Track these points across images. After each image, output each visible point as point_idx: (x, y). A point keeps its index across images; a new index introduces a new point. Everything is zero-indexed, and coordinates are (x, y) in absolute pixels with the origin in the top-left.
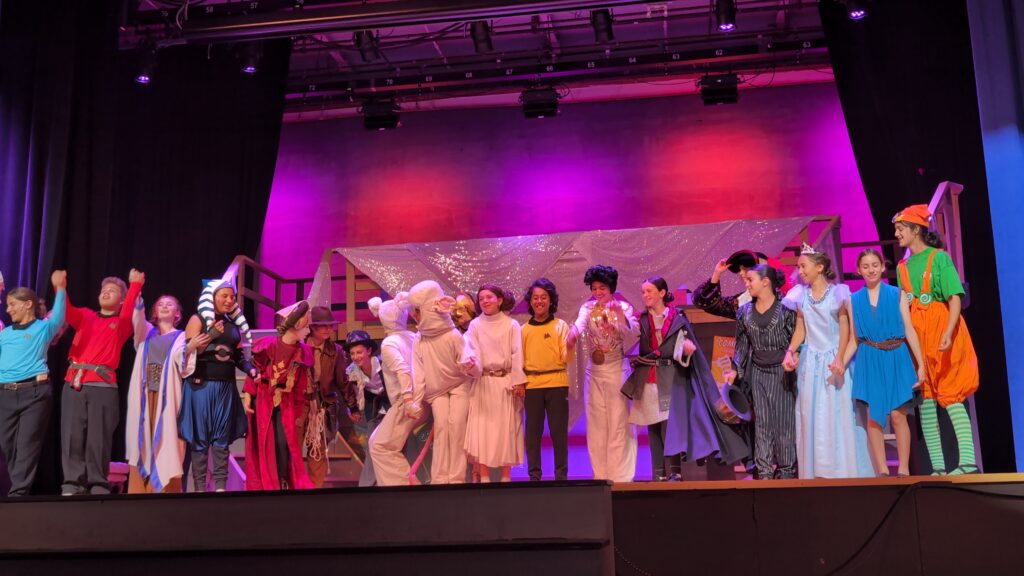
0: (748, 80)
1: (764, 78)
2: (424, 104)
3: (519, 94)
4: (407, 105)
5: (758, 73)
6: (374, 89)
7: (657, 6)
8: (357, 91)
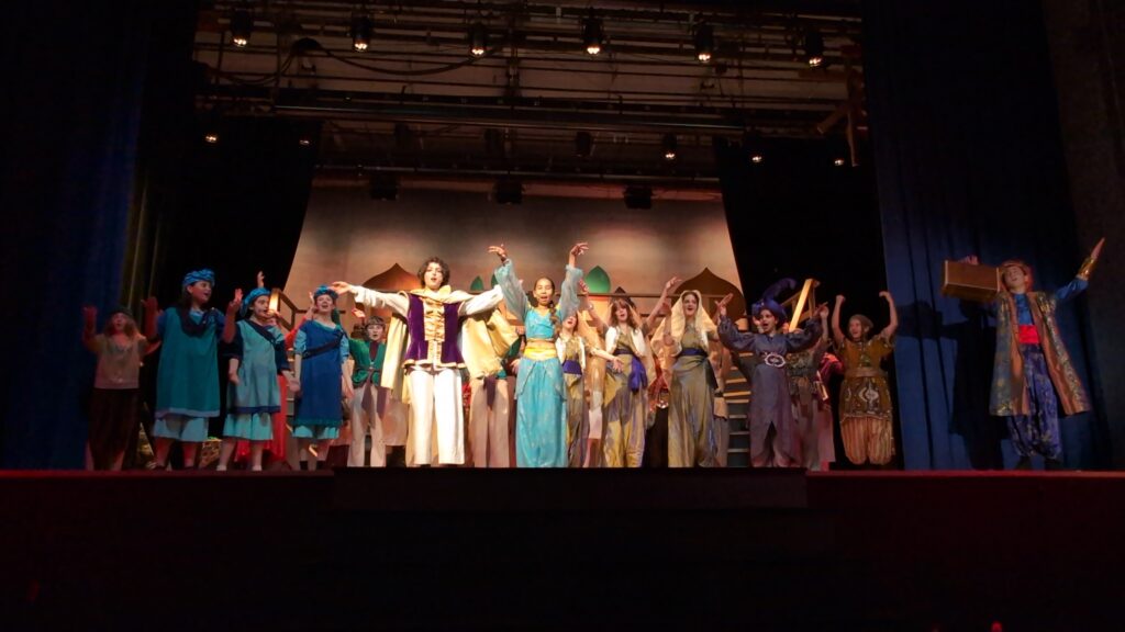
0: (659, 194)
1: (670, 195)
2: (417, 184)
3: (492, 185)
4: (404, 184)
5: (666, 190)
6: (378, 168)
7: (621, 135)
8: (365, 168)
